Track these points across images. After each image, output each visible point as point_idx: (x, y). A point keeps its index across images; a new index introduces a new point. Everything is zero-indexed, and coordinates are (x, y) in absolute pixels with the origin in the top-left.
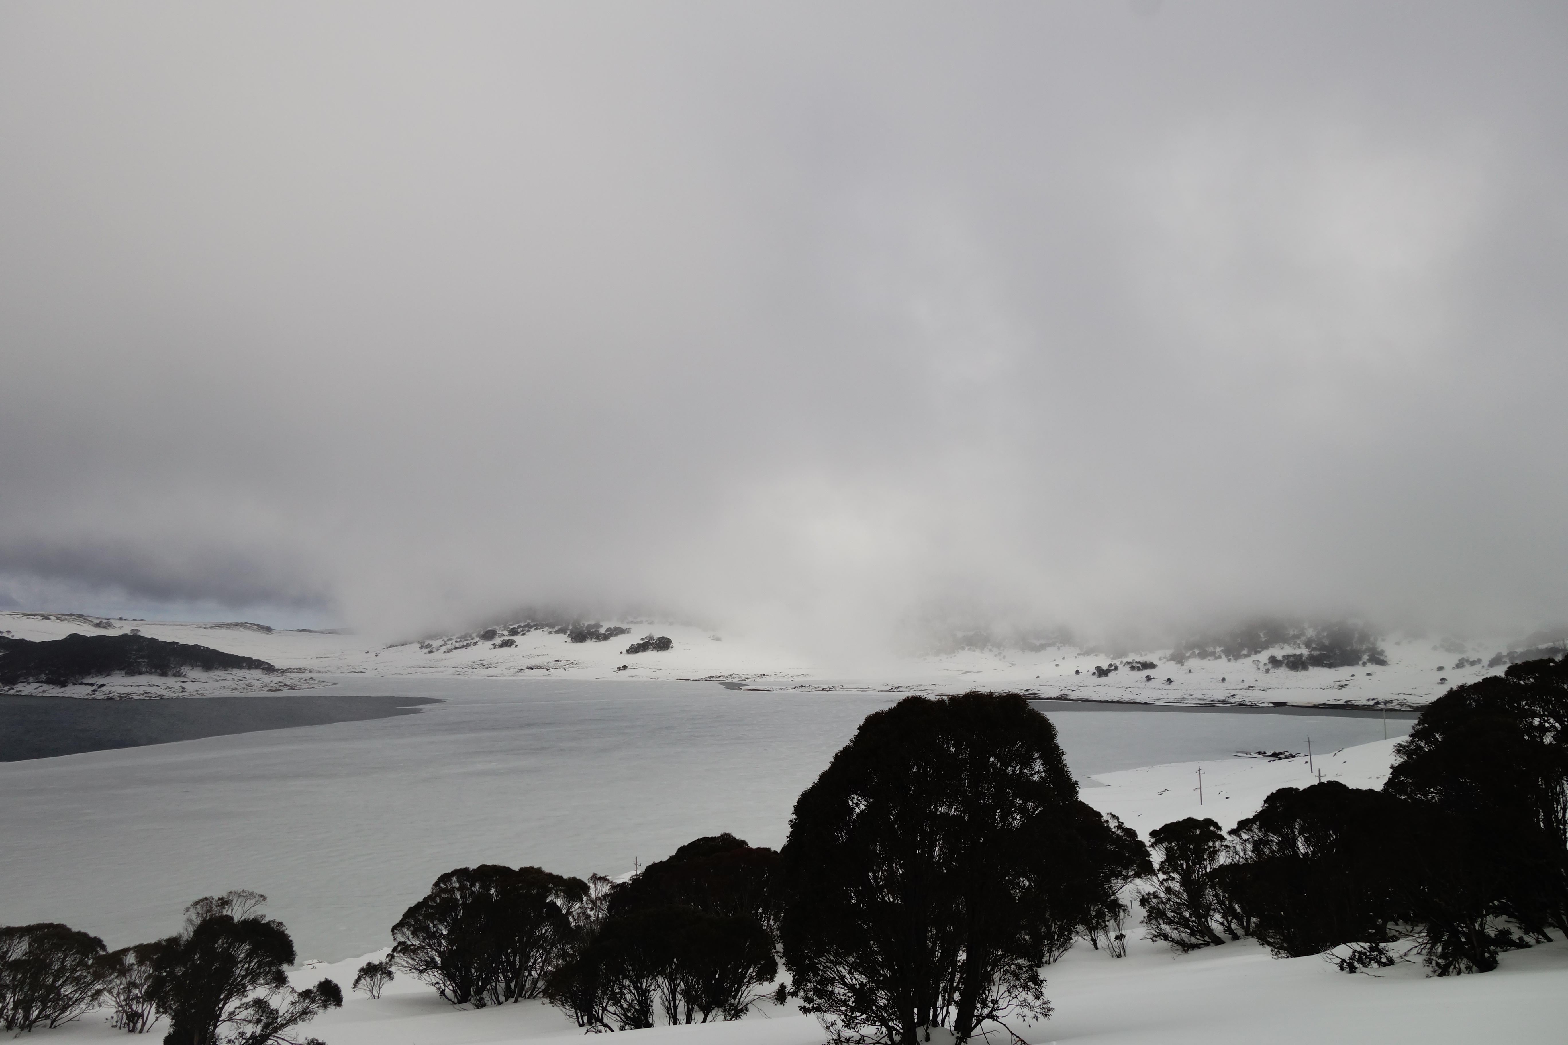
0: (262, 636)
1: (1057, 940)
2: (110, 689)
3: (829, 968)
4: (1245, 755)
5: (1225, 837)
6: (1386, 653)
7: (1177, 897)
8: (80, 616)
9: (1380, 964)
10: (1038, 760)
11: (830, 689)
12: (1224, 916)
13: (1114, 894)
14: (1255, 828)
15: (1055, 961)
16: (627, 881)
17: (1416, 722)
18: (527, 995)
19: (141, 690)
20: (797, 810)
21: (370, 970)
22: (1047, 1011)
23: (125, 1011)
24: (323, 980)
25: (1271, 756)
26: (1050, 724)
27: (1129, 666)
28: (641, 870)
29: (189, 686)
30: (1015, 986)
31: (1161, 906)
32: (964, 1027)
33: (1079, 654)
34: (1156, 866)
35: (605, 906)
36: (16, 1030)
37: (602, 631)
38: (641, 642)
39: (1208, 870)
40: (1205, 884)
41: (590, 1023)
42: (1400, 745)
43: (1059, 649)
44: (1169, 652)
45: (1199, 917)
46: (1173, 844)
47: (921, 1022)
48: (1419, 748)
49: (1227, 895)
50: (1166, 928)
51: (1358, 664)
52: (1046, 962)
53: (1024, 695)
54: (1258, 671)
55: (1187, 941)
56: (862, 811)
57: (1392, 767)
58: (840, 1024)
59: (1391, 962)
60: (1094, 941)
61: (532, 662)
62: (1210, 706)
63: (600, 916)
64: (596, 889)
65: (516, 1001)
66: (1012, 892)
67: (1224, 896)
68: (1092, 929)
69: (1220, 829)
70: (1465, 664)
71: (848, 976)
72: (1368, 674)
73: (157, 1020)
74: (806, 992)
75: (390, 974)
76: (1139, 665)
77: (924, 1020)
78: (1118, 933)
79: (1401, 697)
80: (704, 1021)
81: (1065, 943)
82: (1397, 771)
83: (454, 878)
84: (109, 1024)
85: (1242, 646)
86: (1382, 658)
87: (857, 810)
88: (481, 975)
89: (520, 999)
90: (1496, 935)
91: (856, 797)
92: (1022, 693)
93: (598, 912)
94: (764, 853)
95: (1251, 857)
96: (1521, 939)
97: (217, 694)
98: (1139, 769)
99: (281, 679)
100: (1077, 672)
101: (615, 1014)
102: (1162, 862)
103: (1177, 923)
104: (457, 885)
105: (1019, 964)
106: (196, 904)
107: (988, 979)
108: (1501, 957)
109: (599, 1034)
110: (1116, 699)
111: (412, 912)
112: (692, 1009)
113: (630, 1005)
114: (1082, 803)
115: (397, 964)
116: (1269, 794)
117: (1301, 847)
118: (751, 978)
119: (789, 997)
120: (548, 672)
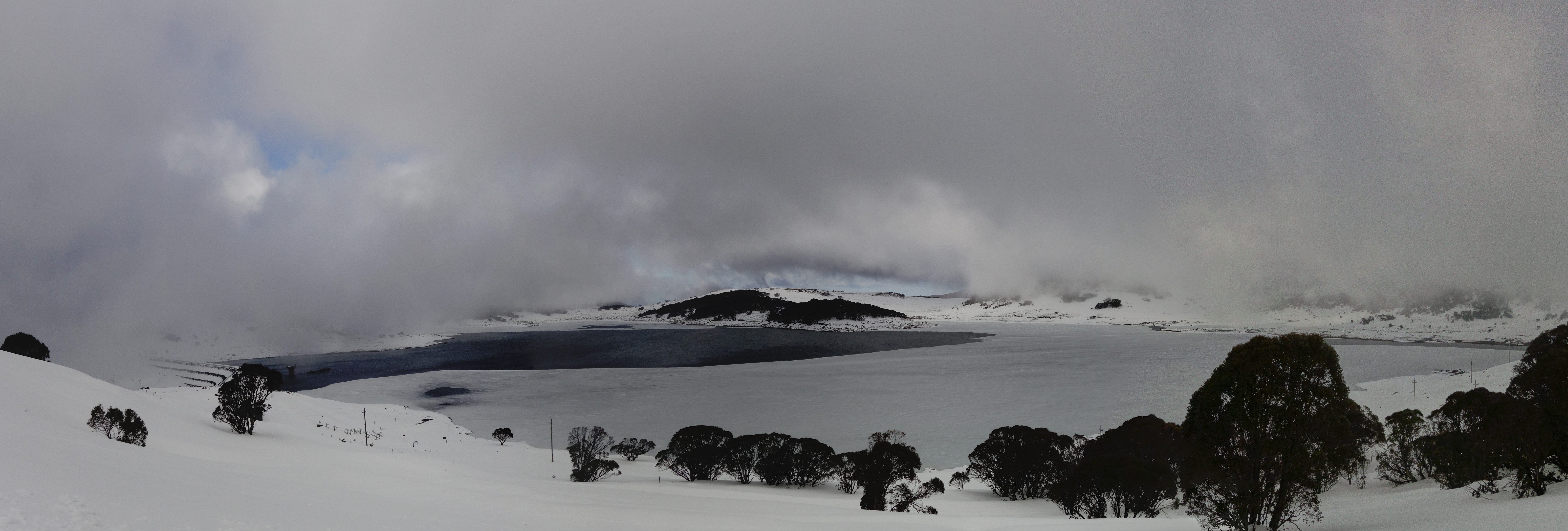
0: (899, 299)
1: (1330, 479)
2: (830, 326)
3: (1204, 491)
4: (1439, 372)
5: (1425, 420)
6: (1513, 311)
7: (1396, 455)
8: (815, 290)
9: (1493, 492)
10: (1328, 374)
11: (1212, 331)
12: (1419, 466)
13: (1363, 453)
14: (1440, 415)
15: (1327, 491)
16: (1095, 439)
17: (1524, 352)
18: (1039, 496)
19: (844, 327)
20: (1192, 401)
21: (958, 476)
22: (1320, 518)
23: (844, 483)
24: (934, 478)
25: (1452, 372)
26: (1336, 352)
27: (1380, 318)
28: (1102, 433)
29: (866, 325)
30: (1304, 504)
31: (1387, 460)
32: (1274, 525)
33: (1353, 310)
34: (1387, 437)
35: (1082, 452)
36: (799, 485)
37: (1081, 295)
38: (1103, 302)
39: (1414, 440)
40: (1411, 447)
41: (1072, 513)
42: (1516, 366)
43: (1342, 307)
44: (1402, 309)
45: (1406, 466)
46: (1397, 425)
47: (1251, 523)
48: (1525, 367)
49: (1422, 454)
50: (1388, 473)
51: (1498, 317)
52: (1322, 491)
53: (1322, 335)
54: (1448, 321)
55: (1398, 480)
56: (1228, 403)
57: (1511, 379)
58: (1207, 521)
59: (1497, 491)
60: (1350, 479)
61: (1042, 314)
62: (1422, 343)
63: (1079, 457)
64: (1078, 442)
65: (1033, 499)
66: (1308, 451)
67: (1420, 454)
68: (1349, 473)
69: (1422, 415)
70: (1550, 317)
71: (1214, 496)
72: (1503, 323)
73: (858, 488)
74: (1190, 504)
75: (968, 479)
76: (1385, 317)
77: (1253, 521)
78: (1363, 475)
79: (1519, 337)
80: (1134, 517)
81: (1334, 481)
82: (1514, 381)
83: (1001, 432)
84: (837, 488)
85: (1440, 306)
86: (1510, 313)
87: (1226, 402)
88: (1015, 483)
89: (1035, 498)
90: (1548, 475)
91: (1225, 394)
92: (1321, 334)
93: (1078, 455)
94: (1172, 426)
95: (1436, 432)
96: (1558, 477)
97: (879, 330)
98: (1383, 380)
99: (910, 322)
100: (1352, 321)
101: (1086, 510)
102: (1390, 435)
103: (1394, 470)
104: (1002, 435)
105: (1308, 492)
106: (873, 435)
107: (1290, 499)
108: (1549, 487)
109: (1077, 519)
110: (1372, 338)
111: (978, 448)
112: (1128, 510)
113: (1094, 506)
114: (1350, 400)
115: (972, 474)
116: (1449, 395)
117: (1463, 426)
118: (1162, 496)
119: (1180, 506)
120: (1051, 320)
